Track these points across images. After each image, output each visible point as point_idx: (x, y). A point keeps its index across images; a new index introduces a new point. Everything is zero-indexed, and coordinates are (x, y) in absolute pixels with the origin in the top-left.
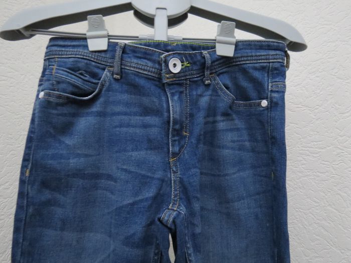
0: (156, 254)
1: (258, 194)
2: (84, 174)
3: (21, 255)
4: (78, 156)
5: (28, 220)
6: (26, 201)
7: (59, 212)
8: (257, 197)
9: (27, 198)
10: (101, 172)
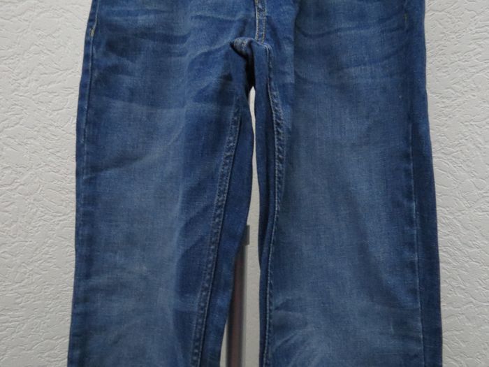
0: (235, 114)
1: (387, 57)
2: (154, 33)
3: (86, 124)
4: (148, 12)
5: (93, 85)
6: (90, 64)
7: (127, 81)
8: (386, 62)
9: (92, 60)
10: (175, 34)
